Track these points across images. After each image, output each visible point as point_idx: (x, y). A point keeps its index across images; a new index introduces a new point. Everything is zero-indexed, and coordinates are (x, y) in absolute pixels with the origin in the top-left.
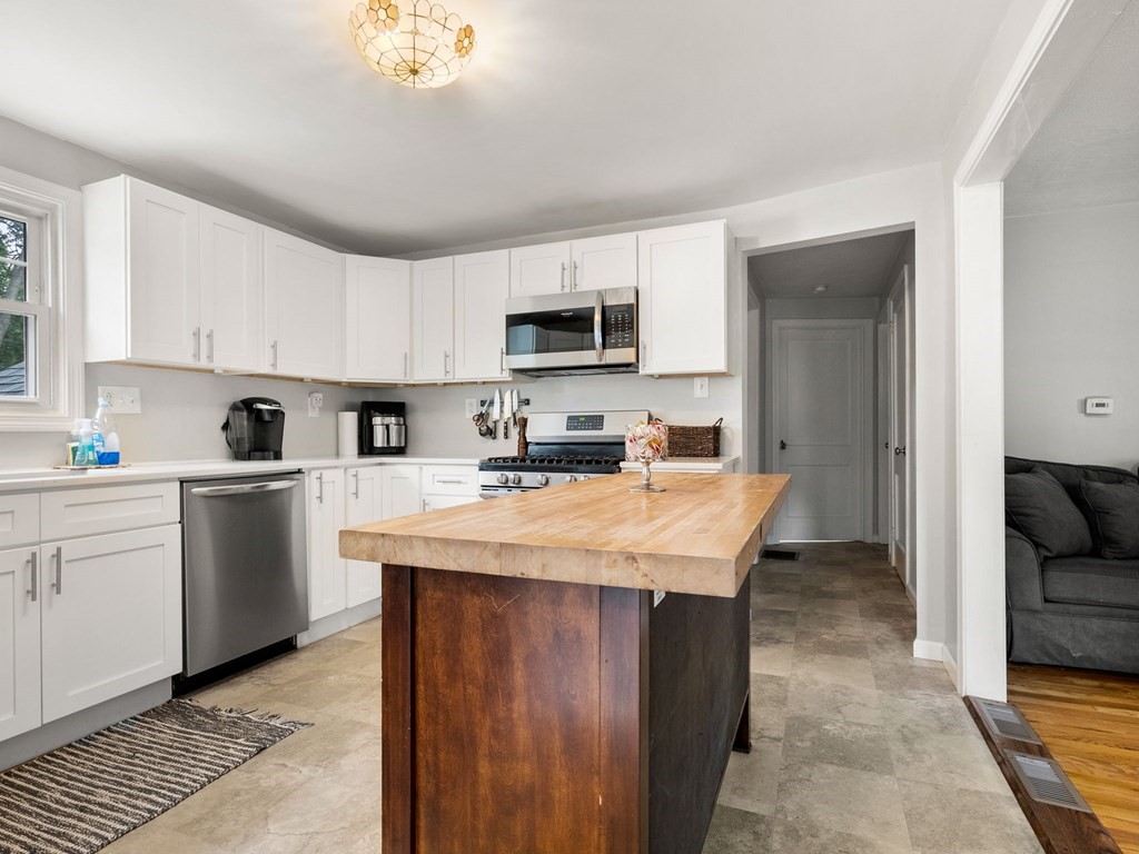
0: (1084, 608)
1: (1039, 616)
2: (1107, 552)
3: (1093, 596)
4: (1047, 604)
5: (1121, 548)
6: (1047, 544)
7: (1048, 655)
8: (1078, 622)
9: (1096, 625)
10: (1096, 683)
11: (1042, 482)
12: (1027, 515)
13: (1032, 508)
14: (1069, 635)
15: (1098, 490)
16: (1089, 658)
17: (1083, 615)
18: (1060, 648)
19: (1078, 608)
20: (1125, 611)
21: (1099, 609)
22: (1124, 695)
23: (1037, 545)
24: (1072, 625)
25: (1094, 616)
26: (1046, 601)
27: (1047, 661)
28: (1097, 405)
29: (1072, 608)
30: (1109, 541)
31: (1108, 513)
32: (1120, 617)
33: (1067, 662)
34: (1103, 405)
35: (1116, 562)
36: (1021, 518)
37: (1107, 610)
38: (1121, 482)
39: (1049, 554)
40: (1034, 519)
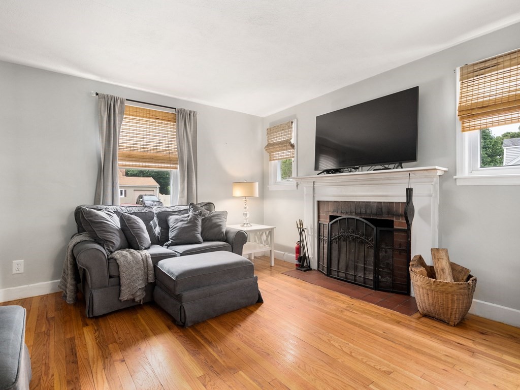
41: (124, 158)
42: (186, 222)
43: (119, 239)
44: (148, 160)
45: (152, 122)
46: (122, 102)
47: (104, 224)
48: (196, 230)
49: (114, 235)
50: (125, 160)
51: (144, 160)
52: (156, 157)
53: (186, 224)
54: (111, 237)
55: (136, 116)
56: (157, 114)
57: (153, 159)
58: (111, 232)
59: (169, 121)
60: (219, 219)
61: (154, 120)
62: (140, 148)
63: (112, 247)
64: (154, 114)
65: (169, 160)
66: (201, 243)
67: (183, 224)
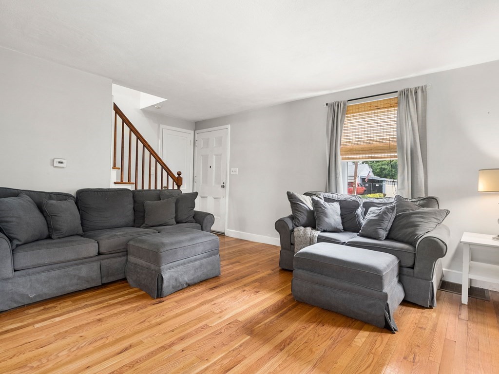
0: (37, 269)
1: (10, 281)
2: (54, 235)
3: (42, 262)
4: (16, 273)
5: (62, 232)
6: (18, 237)
7: (16, 302)
8: (33, 278)
9: (44, 276)
10: (42, 308)
11: (22, 202)
12: (7, 222)
13: (11, 217)
14: (28, 286)
15: (52, 204)
16: (39, 296)
17: (36, 273)
18: (22, 296)
19: (34, 270)
20: (59, 265)
21: (45, 268)
22: (54, 309)
23: (11, 239)
24: (31, 280)
25: (43, 271)
26: (15, 271)
27: (15, 305)
28: (59, 162)
29: (30, 271)
30: (56, 230)
31: (56, 216)
32: (56, 269)
33: (26, 302)
34: (62, 163)
35: (59, 240)
36: (5, 224)
37: (49, 267)
38: (65, 200)
39: (20, 243)
40: (11, 223)
41: (346, 153)
42: (375, 215)
43: (305, 218)
44: (367, 152)
45: (375, 113)
46: (345, 104)
47: (298, 205)
48: (380, 225)
49: (303, 214)
50: (348, 154)
51: (364, 152)
52: (375, 147)
53: (375, 216)
54: (299, 215)
55: (358, 112)
56: (379, 104)
57: (371, 150)
58: (300, 212)
59: (391, 107)
60: (422, 218)
61: (376, 111)
62: (361, 141)
63: (298, 223)
64: (376, 105)
65: (390, 149)
66: (381, 240)
67: (372, 216)
